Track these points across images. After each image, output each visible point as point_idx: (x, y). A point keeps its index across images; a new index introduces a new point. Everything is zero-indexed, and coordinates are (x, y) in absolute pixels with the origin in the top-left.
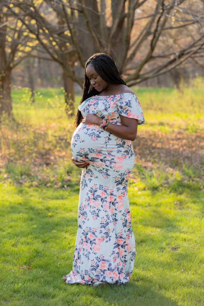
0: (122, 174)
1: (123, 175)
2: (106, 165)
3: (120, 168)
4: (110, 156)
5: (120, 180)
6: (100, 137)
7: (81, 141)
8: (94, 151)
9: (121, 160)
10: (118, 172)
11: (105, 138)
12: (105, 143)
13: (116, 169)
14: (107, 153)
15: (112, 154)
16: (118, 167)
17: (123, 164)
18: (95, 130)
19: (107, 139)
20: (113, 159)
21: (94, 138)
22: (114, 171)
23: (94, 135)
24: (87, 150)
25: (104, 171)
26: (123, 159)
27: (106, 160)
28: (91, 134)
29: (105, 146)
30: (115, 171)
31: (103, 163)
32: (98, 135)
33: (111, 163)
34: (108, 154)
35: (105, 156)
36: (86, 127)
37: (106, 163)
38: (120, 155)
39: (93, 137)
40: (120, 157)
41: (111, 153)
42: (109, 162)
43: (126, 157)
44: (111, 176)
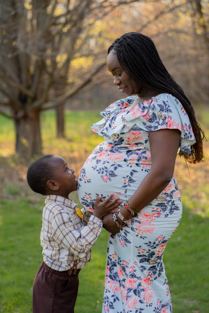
0: (150, 243)
1: (152, 244)
3: (148, 232)
5: (147, 255)
6: (115, 176)
7: (86, 181)
9: (150, 220)
10: (143, 239)
11: (124, 178)
12: (123, 187)
13: (140, 233)
16: (145, 231)
17: (153, 226)
18: (108, 162)
19: (128, 180)
21: (105, 177)
22: (137, 236)
23: (106, 171)
24: (94, 197)
26: (154, 217)
28: (102, 170)
29: (123, 192)
30: (139, 236)
32: (112, 172)
33: (132, 222)
36: (96, 157)
38: (148, 210)
39: (103, 175)
40: (148, 214)
43: (159, 214)
44: (132, 244)
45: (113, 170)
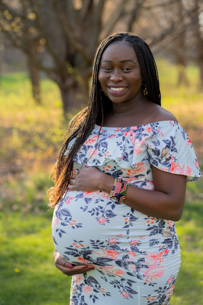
0: (160, 288)
1: (163, 290)
2: (128, 273)
3: (157, 277)
4: (137, 253)
5: (158, 300)
6: (114, 215)
7: (75, 226)
8: (103, 245)
9: (159, 261)
10: (153, 286)
11: (124, 216)
12: (125, 227)
13: (149, 280)
14: (129, 249)
15: (140, 248)
16: (154, 276)
17: (162, 269)
18: (102, 201)
19: (129, 218)
20: (142, 260)
21: (102, 219)
22: (145, 284)
23: (102, 212)
24: (87, 244)
25: (125, 284)
26: (162, 257)
27: (129, 262)
28: (96, 211)
29: (124, 233)
30: (148, 283)
31: (122, 269)
32: (110, 211)
33: (138, 268)
34: (132, 248)
35: (125, 254)
36: (82, 195)
37: (129, 268)
38: (155, 250)
39: (99, 216)
40: (156, 255)
41: (137, 247)
42: (134, 266)
43: (166, 252)
44: (139, 294)
45: (110, 209)
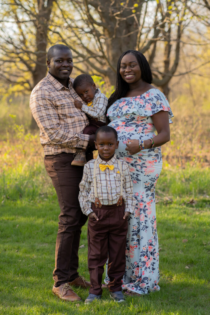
0: (152, 178)
2: (137, 170)
3: (151, 172)
4: (141, 160)
5: (150, 186)
8: (125, 155)
9: (152, 165)
10: (149, 176)
13: (147, 173)
14: (138, 158)
16: (149, 172)
17: (154, 169)
18: (125, 133)
20: (144, 164)
21: (125, 142)
22: (145, 175)
23: (125, 138)
25: (135, 176)
26: (153, 163)
27: (137, 165)
28: (122, 137)
30: (146, 175)
31: (134, 168)
32: (129, 138)
33: (142, 167)
34: (139, 158)
35: (135, 160)
37: (137, 168)
38: (151, 159)
39: (123, 140)
40: (151, 161)
41: (142, 157)
42: (140, 166)
43: (156, 161)
44: (142, 181)
45: (129, 137)
